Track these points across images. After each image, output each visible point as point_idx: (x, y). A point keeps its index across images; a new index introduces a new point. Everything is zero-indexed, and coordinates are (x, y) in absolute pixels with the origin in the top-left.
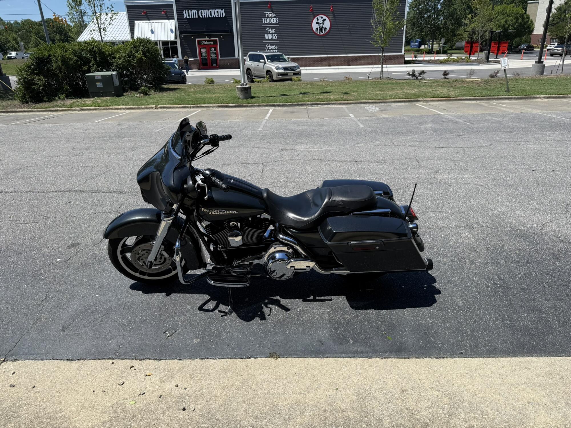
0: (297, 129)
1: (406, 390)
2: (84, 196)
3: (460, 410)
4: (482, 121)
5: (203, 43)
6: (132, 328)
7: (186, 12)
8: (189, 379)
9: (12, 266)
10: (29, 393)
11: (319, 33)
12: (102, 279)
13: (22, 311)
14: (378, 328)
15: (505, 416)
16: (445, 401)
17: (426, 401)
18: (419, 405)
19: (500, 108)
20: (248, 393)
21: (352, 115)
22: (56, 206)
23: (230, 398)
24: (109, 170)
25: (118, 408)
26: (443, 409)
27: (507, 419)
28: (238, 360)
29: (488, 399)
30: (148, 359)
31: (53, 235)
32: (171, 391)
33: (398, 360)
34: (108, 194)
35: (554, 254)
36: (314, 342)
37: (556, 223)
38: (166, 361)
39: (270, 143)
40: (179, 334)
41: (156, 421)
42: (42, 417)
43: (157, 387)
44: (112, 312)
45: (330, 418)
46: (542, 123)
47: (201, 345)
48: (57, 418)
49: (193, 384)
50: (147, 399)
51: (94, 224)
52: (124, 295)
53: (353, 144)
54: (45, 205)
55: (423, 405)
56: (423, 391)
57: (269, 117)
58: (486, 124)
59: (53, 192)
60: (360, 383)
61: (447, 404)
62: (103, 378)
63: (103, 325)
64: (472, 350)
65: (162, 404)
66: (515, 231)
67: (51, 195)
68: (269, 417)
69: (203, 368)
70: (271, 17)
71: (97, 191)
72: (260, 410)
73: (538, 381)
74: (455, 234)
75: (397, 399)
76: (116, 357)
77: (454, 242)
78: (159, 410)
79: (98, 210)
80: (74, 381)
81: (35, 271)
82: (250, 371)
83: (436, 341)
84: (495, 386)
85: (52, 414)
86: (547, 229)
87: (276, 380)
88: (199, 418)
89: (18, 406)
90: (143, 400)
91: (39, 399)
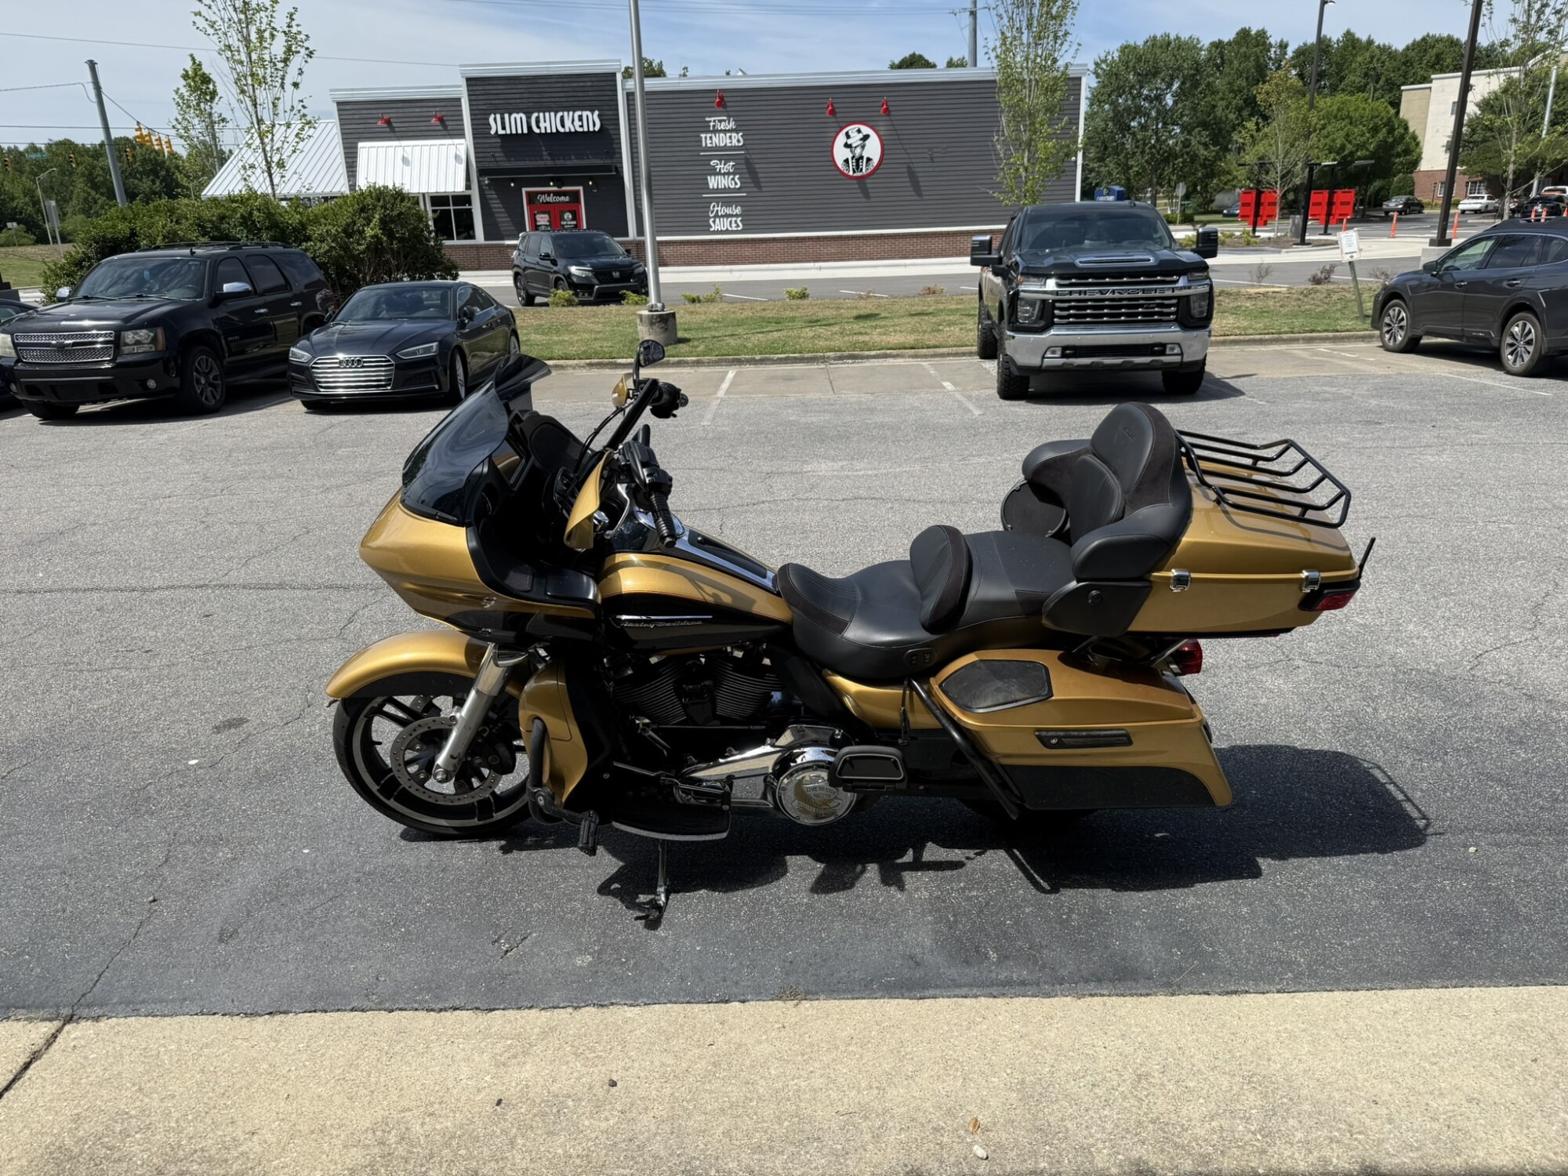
0: (803, 420)
1: (1147, 1075)
2: (244, 597)
3: (1291, 1122)
4: (1299, 396)
5: (542, 198)
6: (409, 932)
7: (495, 119)
8: (571, 1058)
9: (69, 778)
10: (146, 1100)
11: (851, 173)
12: (316, 808)
13: (107, 893)
14: (1062, 922)
15: (1410, 1134)
16: (1252, 1099)
17: (1201, 1101)
18: (1184, 1112)
19: (1343, 362)
20: (730, 1089)
21: (948, 385)
22: (172, 625)
23: (685, 1103)
24: (308, 532)
25: (389, 1132)
26: (1247, 1119)
27: (1416, 1141)
28: (697, 1008)
29: (1362, 1094)
30: (456, 1009)
31: (173, 700)
32: (527, 1086)
33: (1120, 1000)
34: (312, 593)
35: (1510, 731)
36: (895, 959)
37: (1510, 651)
38: (506, 1012)
39: (736, 458)
40: (534, 944)
41: (493, 1164)
42: (186, 1158)
43: (487, 1078)
44: (349, 892)
45: (951, 1148)
46: (1456, 400)
47: (596, 972)
48: (226, 1161)
49: (584, 1070)
50: (465, 1109)
51: (280, 668)
52: (379, 849)
53: (956, 458)
54: (142, 621)
55: (1194, 1110)
56: (1191, 1076)
57: (728, 392)
58: (1309, 404)
59: (159, 588)
60: (1024, 1059)
61: (1255, 1107)
62: (341, 1059)
63: (328, 926)
64: (1313, 974)
65: (505, 1120)
66: (1405, 673)
67: (155, 596)
68: (792, 1149)
69: (606, 1029)
70: (725, 131)
71: (281, 586)
72: (766, 1132)
73: (1490, 1047)
74: (1247, 683)
75: (1125, 1098)
76: (370, 1004)
77: (1247, 703)
78: (497, 1137)
79: (287, 634)
80: (265, 1066)
81: (133, 792)
82: (732, 1035)
83: (1214, 953)
84: (1378, 1061)
85: (213, 1152)
86: (1489, 667)
87: (803, 1055)
88: (606, 1155)
89: (121, 1132)
90: (454, 1112)
91: (176, 1115)
